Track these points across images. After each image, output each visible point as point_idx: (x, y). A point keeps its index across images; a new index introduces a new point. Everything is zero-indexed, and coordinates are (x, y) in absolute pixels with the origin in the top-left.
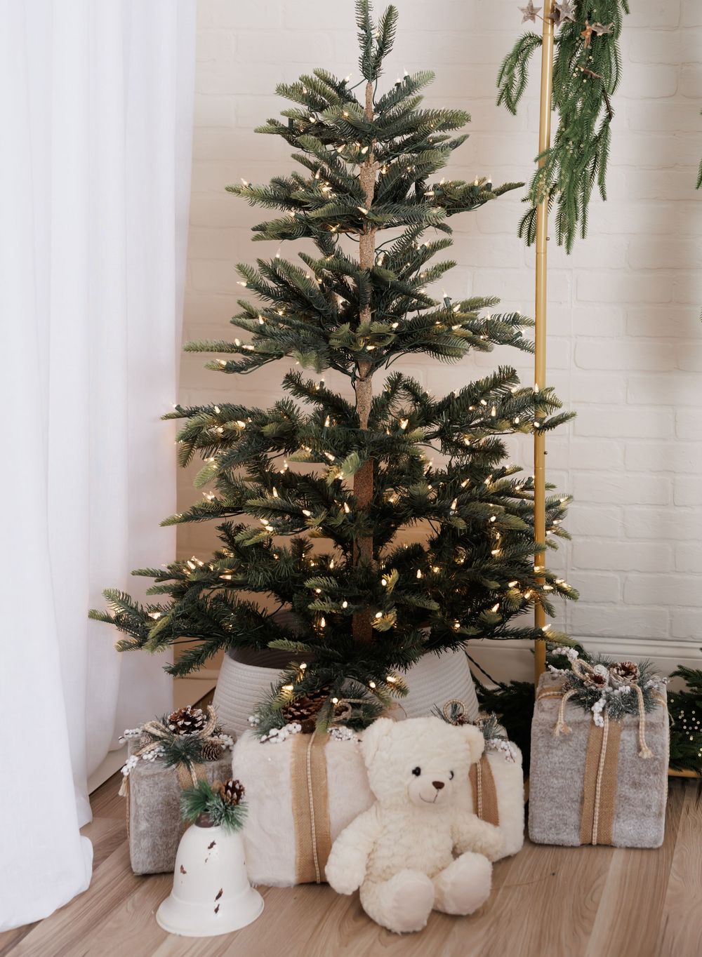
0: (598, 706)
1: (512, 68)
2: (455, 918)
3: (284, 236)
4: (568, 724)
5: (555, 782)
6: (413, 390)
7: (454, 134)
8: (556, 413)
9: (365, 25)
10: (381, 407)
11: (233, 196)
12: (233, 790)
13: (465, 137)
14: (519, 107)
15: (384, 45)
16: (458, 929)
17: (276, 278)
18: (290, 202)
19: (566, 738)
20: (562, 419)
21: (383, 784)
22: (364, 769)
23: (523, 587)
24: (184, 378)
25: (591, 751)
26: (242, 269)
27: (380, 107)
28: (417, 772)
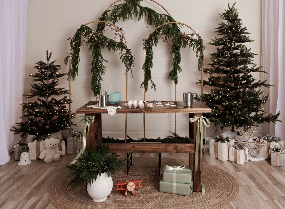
0: (75, 137)
1: (66, 60)
2: (55, 161)
3: (37, 81)
4: (71, 139)
5: (70, 146)
6: (55, 100)
7: (60, 67)
8: (71, 101)
9: (47, 55)
10: (50, 102)
11: (30, 76)
12: (28, 148)
13: (61, 68)
14: (67, 64)
15: (50, 57)
16: (55, 162)
17: (35, 86)
18: (37, 77)
19: (71, 141)
20: (72, 102)
21: (47, 146)
22: (44, 145)
23: (67, 123)
24: (24, 99)
25: (74, 142)
26: (31, 85)
27: (49, 65)
28: (51, 144)
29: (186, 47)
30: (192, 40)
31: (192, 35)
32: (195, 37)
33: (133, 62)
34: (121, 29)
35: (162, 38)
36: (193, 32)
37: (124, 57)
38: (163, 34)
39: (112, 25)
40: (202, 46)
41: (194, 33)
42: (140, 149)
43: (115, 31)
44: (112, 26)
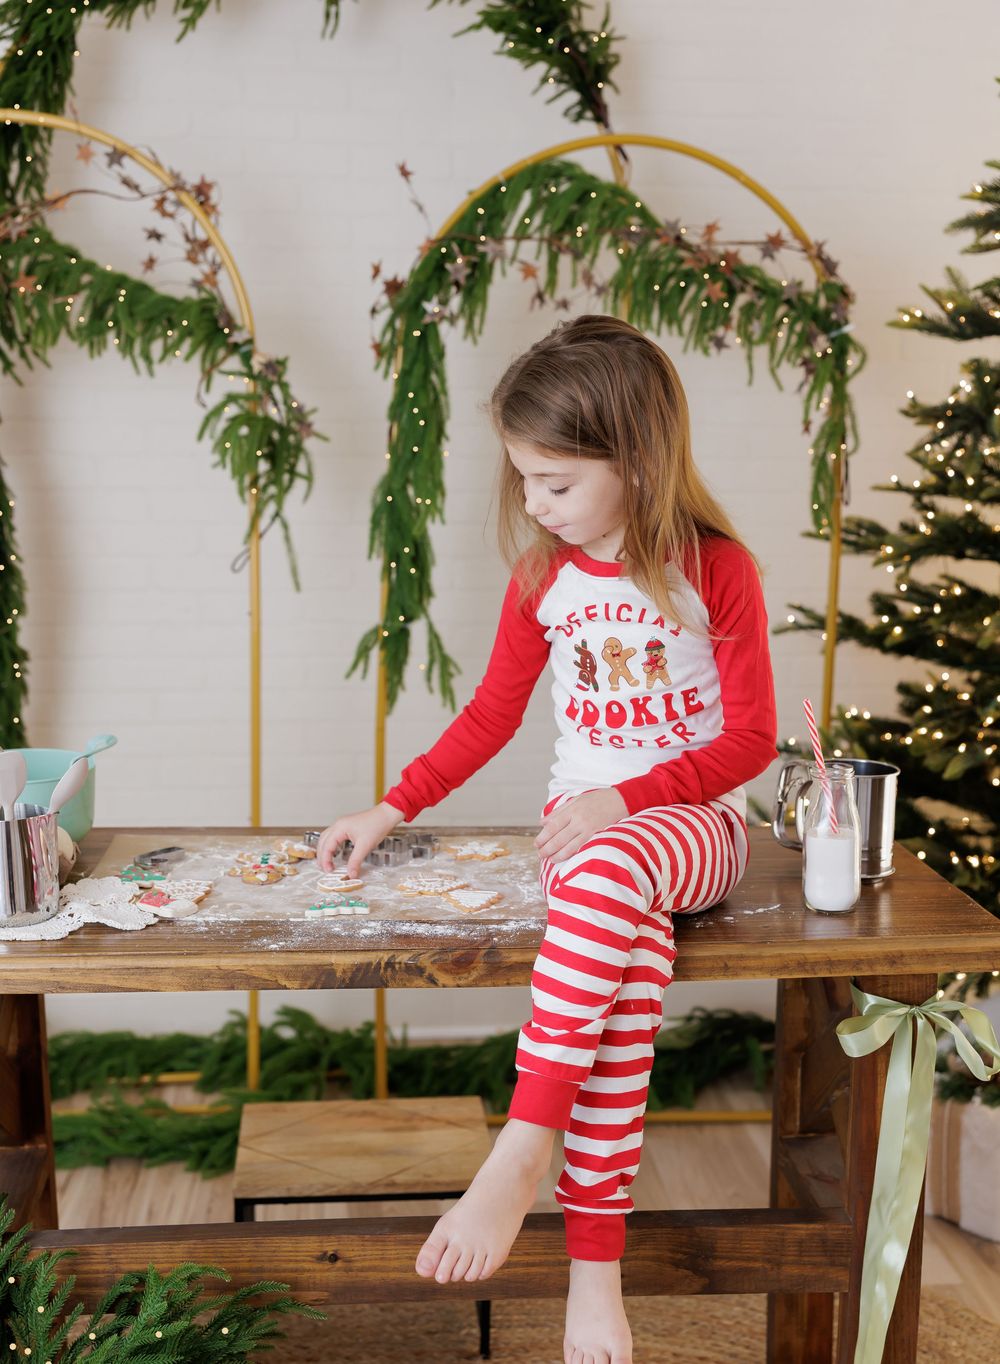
29: (720, 344)
30: (768, 291)
31: (772, 245)
32: (791, 270)
33: (301, 467)
34: (202, 191)
35: (529, 271)
36: (774, 225)
37: (235, 421)
38: (529, 238)
39: (123, 154)
40: (842, 346)
41: (786, 234)
42: (393, 1275)
43: (150, 203)
44: (126, 161)
